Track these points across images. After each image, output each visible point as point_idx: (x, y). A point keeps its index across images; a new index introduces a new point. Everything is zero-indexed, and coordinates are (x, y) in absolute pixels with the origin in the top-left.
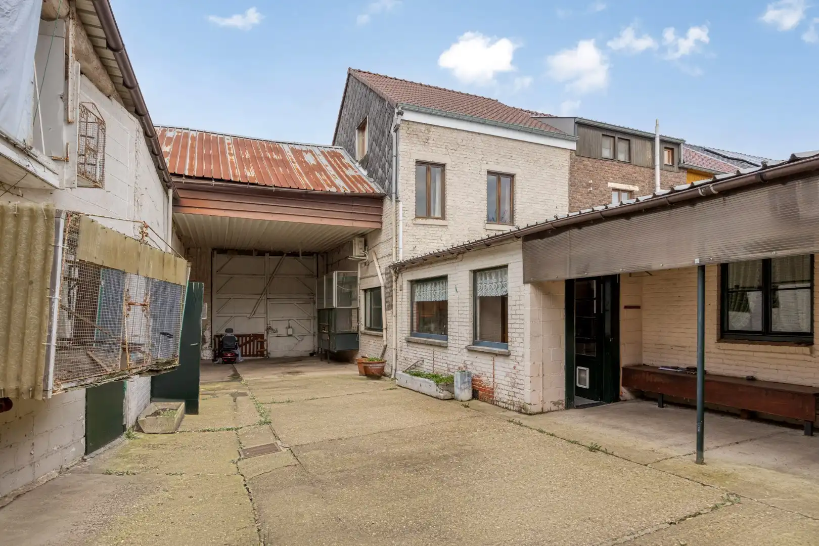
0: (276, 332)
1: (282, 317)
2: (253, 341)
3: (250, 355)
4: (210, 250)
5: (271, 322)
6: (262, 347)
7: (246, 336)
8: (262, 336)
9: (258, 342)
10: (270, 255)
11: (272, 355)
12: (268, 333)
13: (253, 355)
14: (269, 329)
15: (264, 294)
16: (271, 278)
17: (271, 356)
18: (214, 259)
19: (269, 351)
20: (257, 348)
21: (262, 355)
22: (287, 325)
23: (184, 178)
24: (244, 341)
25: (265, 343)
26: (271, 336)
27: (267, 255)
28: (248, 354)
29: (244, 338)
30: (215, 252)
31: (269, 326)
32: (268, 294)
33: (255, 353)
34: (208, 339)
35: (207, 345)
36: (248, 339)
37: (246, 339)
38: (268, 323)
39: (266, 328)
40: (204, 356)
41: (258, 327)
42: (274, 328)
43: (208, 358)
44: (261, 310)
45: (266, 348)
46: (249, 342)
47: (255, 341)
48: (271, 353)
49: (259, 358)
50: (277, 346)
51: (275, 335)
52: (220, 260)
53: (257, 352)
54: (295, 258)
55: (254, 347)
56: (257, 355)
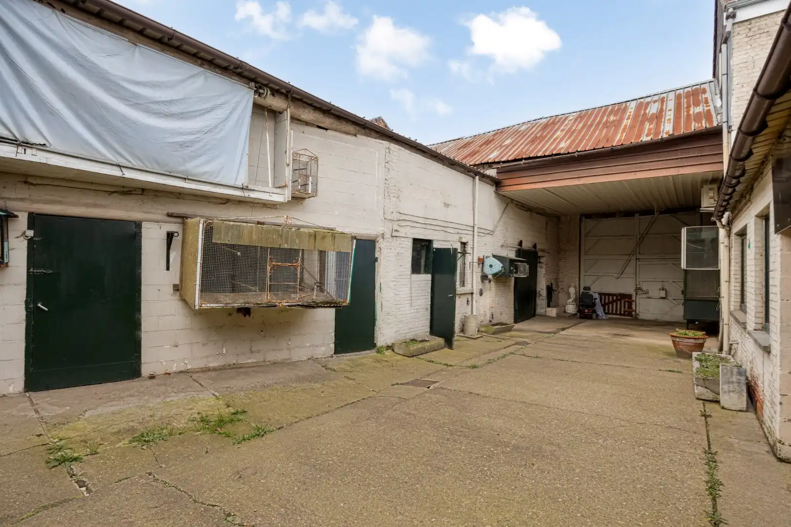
0: (647, 293)
1: (654, 279)
2: (620, 301)
3: (616, 314)
4: (578, 217)
5: (641, 283)
6: (630, 307)
7: (613, 295)
8: (630, 296)
9: (625, 302)
10: (640, 215)
11: (642, 316)
12: (637, 294)
13: (620, 314)
14: (638, 289)
15: (633, 255)
16: (642, 238)
17: (640, 317)
18: (583, 224)
19: (637, 312)
20: (625, 308)
21: (630, 314)
22: (660, 287)
23: (501, 164)
24: (611, 300)
25: (634, 303)
26: (640, 297)
27: (637, 215)
28: (614, 312)
29: (611, 297)
30: (584, 218)
31: (638, 286)
32: (638, 255)
33: (622, 312)
34: (573, 296)
35: (571, 300)
36: (615, 298)
37: (613, 298)
38: (638, 283)
39: (634, 289)
40: (568, 310)
41: (625, 286)
42: (644, 289)
43: (571, 312)
44: (630, 270)
45: (634, 308)
46: (616, 301)
47: (623, 301)
48: (640, 314)
49: (626, 317)
50: (646, 308)
51: (645, 296)
52: (589, 224)
53: (625, 311)
54: (671, 216)
55: (621, 306)
56: (624, 315)
